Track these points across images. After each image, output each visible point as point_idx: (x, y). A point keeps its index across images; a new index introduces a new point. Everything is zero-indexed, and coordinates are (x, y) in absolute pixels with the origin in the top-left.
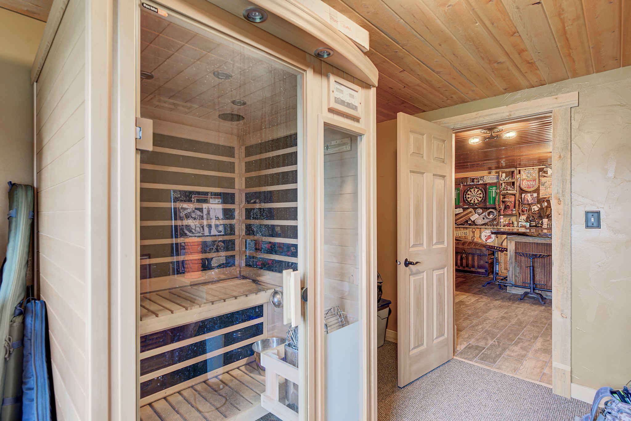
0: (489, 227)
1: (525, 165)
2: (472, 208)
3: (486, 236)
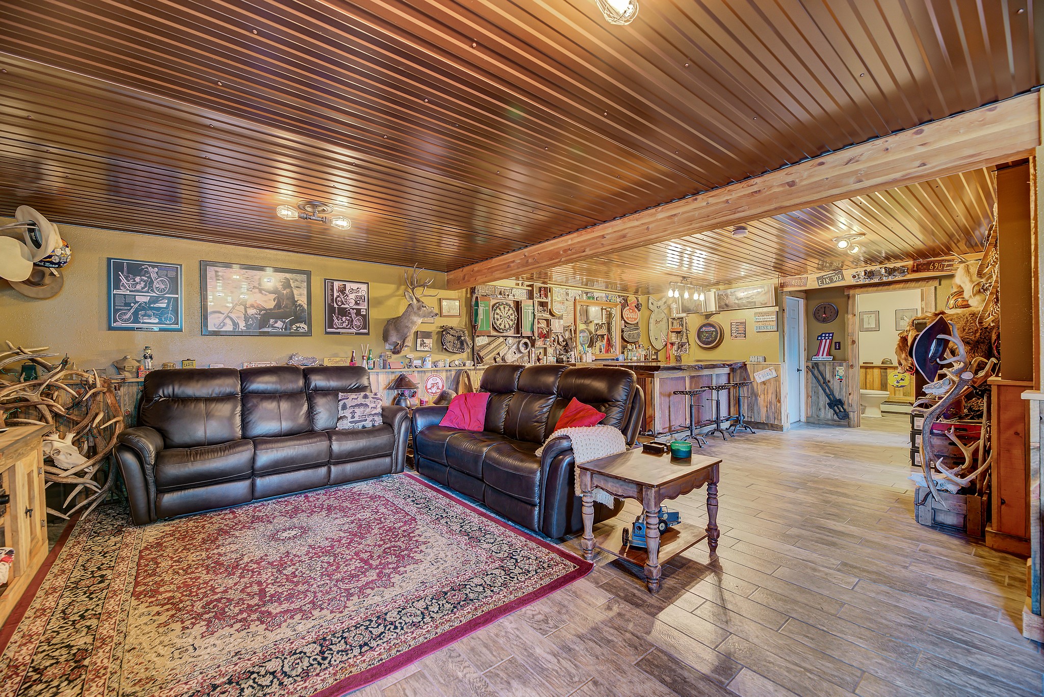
2: (502, 336)
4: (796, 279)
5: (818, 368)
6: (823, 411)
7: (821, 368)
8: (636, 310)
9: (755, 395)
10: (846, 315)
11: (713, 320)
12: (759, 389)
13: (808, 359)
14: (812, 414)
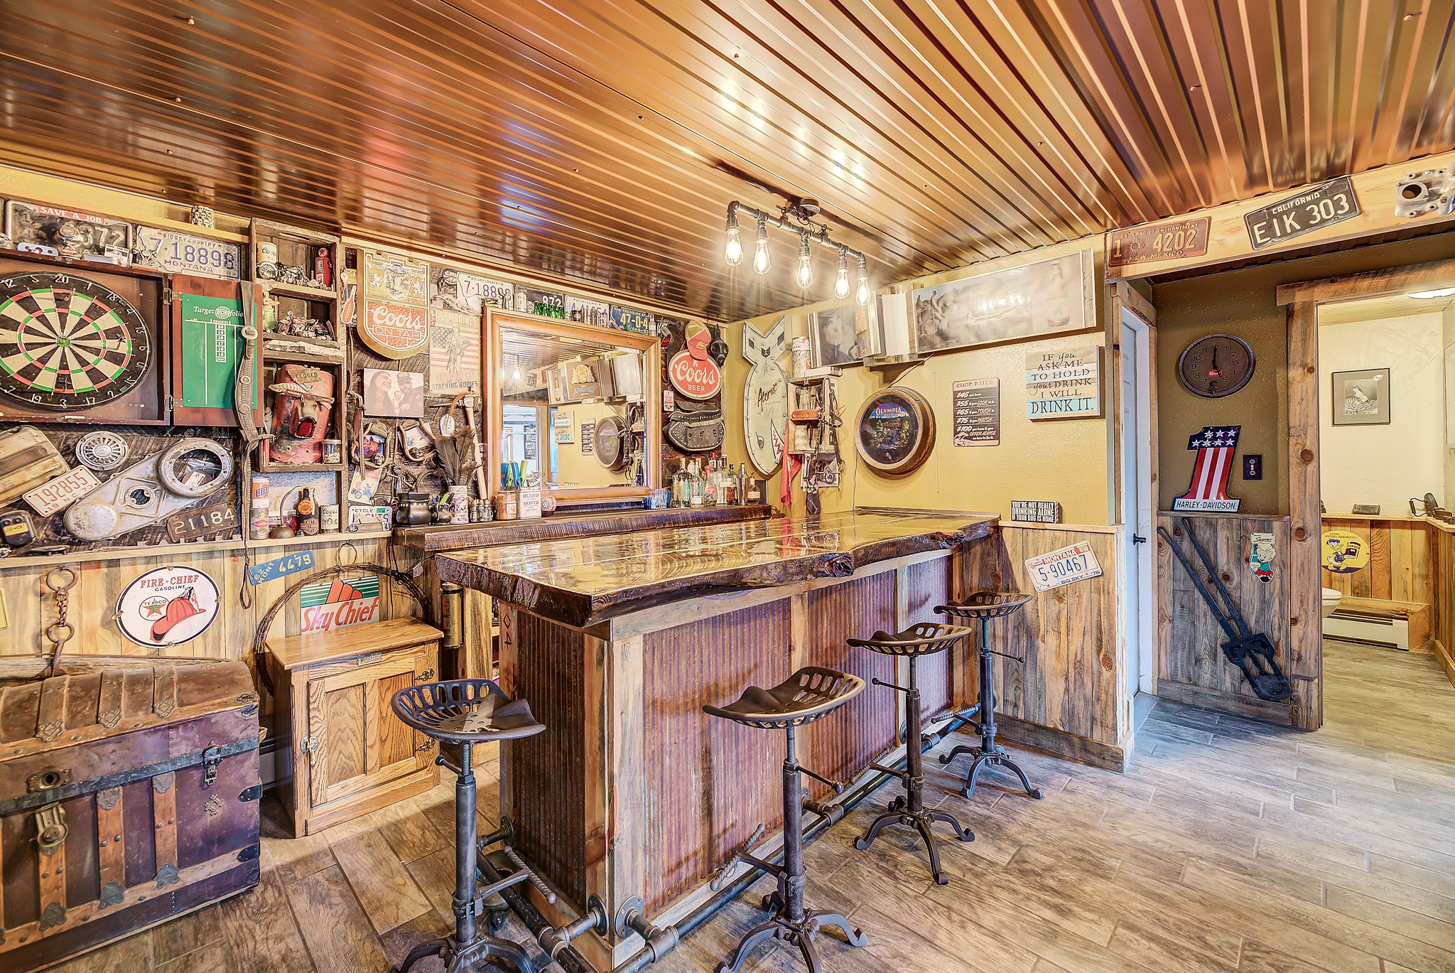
0: (184, 548)
1: (380, 228)
2: (41, 425)
3: (153, 609)
4: (1166, 228)
5: (1192, 534)
6: (1207, 666)
7: (1203, 534)
8: (710, 361)
9: (1028, 632)
10: (1280, 373)
11: (906, 383)
12: (1043, 614)
13: (1164, 506)
14: (1174, 675)
